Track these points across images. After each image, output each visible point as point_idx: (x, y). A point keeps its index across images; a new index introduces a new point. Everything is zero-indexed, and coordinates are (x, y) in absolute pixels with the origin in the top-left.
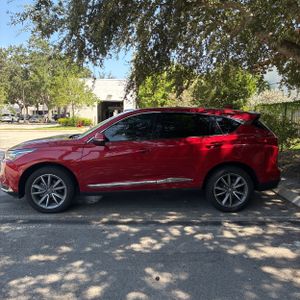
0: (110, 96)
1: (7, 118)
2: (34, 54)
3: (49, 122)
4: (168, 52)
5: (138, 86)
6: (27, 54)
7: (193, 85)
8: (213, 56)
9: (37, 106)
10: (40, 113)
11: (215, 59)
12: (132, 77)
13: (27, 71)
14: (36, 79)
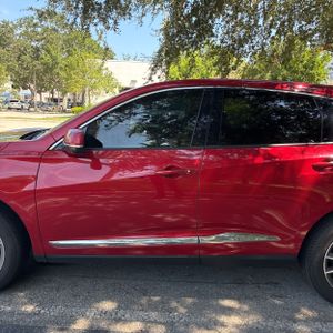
0: (134, 82)
1: (15, 105)
2: (46, 29)
3: (64, 111)
4: (211, 17)
5: (168, 64)
6: (39, 30)
7: (243, 65)
8: (271, 26)
9: (52, 93)
10: (55, 100)
11: (274, 32)
12: (160, 52)
13: (37, 50)
14: (47, 58)
